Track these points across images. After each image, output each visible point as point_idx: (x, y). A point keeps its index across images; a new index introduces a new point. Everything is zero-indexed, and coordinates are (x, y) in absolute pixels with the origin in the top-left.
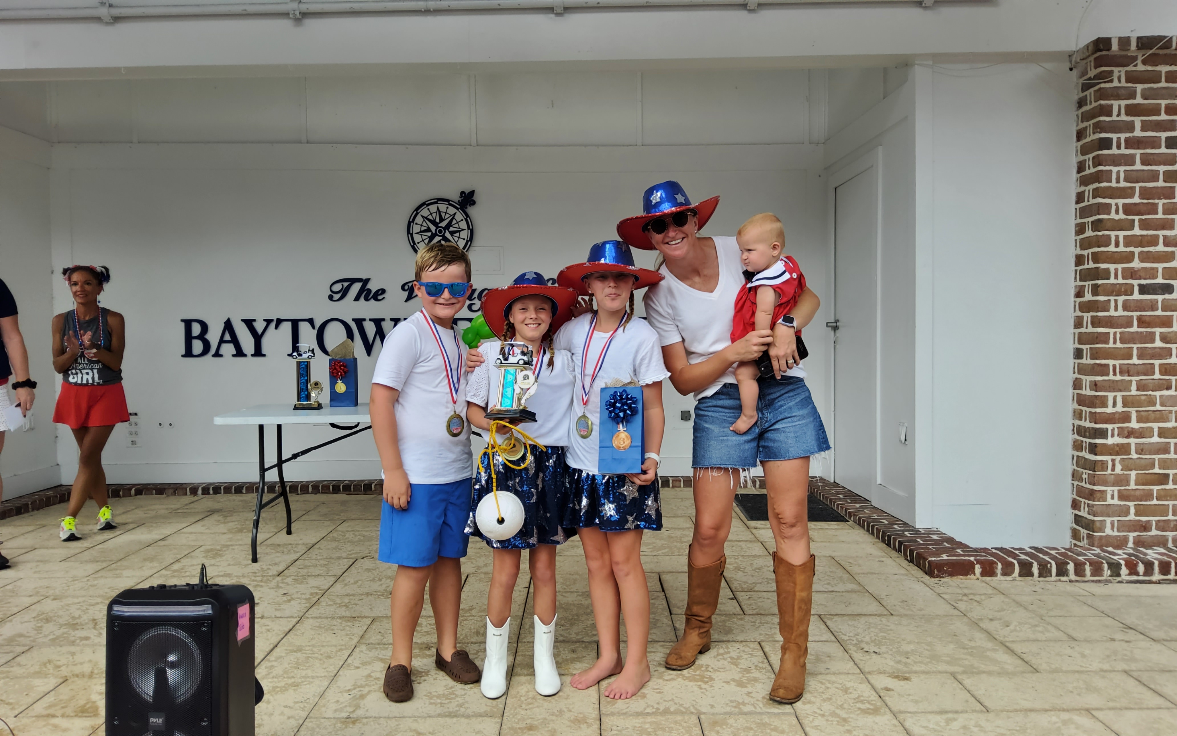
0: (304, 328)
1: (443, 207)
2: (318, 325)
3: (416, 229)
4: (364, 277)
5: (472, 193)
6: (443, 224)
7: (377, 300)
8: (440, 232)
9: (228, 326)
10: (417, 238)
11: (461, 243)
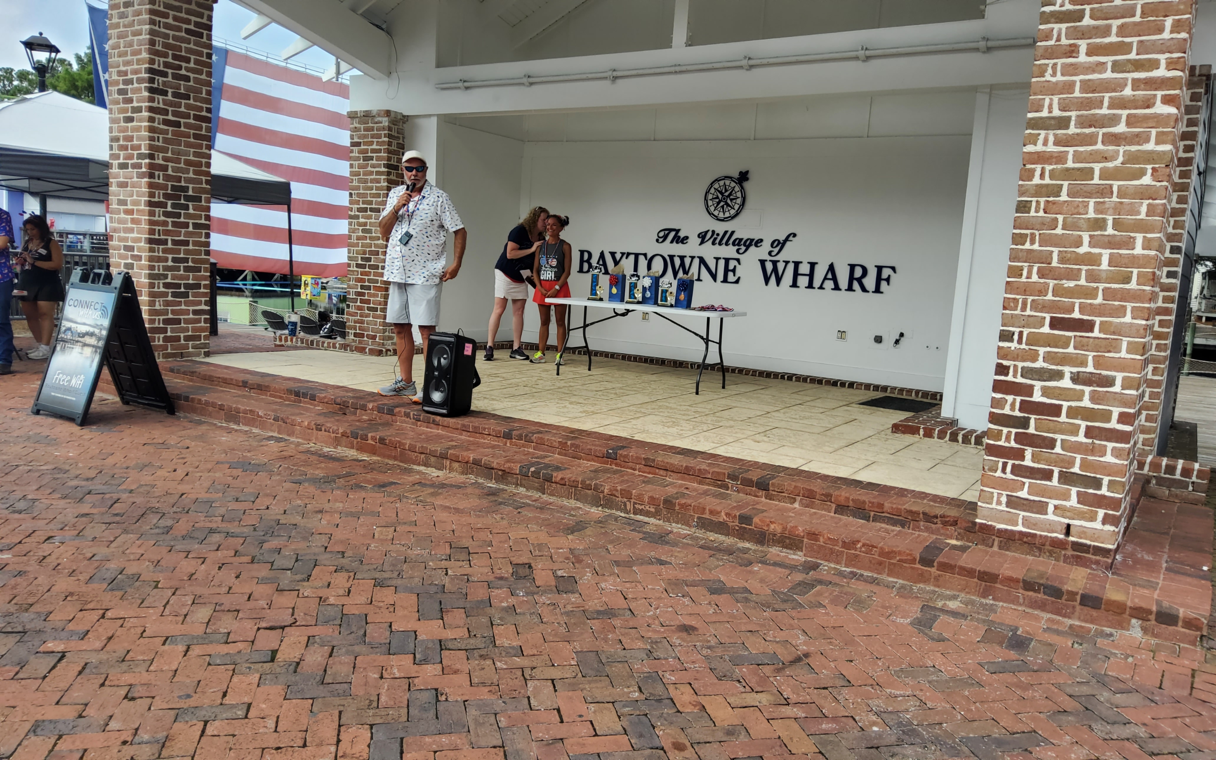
0: (641, 258)
1: (727, 182)
2: (649, 257)
4: (678, 228)
5: (747, 172)
7: (683, 243)
9: (603, 255)
10: (710, 203)
11: (736, 207)
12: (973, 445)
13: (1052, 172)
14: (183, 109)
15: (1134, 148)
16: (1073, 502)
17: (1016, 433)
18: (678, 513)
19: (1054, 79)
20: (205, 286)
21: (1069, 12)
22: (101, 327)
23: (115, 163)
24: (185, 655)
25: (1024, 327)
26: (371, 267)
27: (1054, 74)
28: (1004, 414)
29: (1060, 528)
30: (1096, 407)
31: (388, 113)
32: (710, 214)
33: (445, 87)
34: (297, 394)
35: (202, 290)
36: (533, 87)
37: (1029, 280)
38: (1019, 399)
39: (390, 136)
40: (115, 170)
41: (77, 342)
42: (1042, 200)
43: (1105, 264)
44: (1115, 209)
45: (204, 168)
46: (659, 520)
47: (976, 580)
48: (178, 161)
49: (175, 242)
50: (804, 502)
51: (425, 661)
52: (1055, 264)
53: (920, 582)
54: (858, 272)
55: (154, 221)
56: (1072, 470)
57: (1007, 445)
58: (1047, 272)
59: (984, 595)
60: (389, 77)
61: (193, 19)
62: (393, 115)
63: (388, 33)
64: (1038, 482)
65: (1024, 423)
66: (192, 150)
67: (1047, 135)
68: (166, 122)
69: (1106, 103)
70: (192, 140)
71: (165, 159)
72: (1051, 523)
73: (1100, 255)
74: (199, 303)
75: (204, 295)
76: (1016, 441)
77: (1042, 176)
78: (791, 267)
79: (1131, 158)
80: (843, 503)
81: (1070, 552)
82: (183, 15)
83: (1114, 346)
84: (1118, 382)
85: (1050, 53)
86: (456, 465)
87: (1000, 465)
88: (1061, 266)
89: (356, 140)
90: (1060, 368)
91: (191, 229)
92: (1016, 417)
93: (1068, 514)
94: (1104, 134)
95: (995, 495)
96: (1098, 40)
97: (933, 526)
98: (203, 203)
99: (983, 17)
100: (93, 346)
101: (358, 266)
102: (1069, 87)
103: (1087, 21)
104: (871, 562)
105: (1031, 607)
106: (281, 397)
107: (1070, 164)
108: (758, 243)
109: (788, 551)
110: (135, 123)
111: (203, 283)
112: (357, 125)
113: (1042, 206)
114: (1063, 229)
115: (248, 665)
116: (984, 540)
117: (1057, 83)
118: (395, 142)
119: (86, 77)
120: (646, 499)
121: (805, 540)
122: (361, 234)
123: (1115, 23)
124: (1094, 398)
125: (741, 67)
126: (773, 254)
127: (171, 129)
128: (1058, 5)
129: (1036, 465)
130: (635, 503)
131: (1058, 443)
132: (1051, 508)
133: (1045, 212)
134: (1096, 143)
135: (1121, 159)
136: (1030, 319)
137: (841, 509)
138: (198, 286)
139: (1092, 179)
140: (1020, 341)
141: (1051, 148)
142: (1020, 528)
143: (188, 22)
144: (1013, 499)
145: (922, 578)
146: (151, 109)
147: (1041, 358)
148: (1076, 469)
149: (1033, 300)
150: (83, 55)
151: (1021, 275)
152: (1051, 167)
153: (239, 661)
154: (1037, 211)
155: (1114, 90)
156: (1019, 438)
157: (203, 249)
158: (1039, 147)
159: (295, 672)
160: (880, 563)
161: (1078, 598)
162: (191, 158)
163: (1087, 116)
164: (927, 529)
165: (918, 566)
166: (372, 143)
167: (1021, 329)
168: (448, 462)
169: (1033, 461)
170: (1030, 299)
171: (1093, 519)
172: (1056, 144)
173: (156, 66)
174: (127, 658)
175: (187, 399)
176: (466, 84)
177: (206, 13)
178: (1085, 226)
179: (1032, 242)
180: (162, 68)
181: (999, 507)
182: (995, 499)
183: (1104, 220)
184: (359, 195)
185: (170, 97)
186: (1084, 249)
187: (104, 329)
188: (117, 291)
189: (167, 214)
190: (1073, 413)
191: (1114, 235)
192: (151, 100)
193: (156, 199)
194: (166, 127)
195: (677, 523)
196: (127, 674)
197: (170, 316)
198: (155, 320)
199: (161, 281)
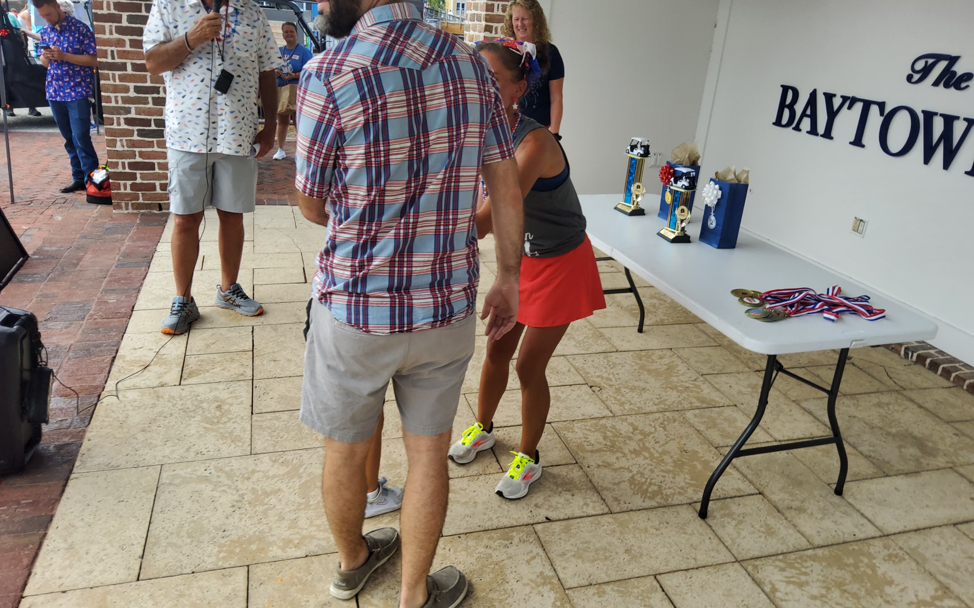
4: (954, 54)
49: (136, 67)
55: (105, 40)
189: (121, 31)
193: (105, 11)
197: (138, 159)
198: (117, 163)
199: (122, 117)
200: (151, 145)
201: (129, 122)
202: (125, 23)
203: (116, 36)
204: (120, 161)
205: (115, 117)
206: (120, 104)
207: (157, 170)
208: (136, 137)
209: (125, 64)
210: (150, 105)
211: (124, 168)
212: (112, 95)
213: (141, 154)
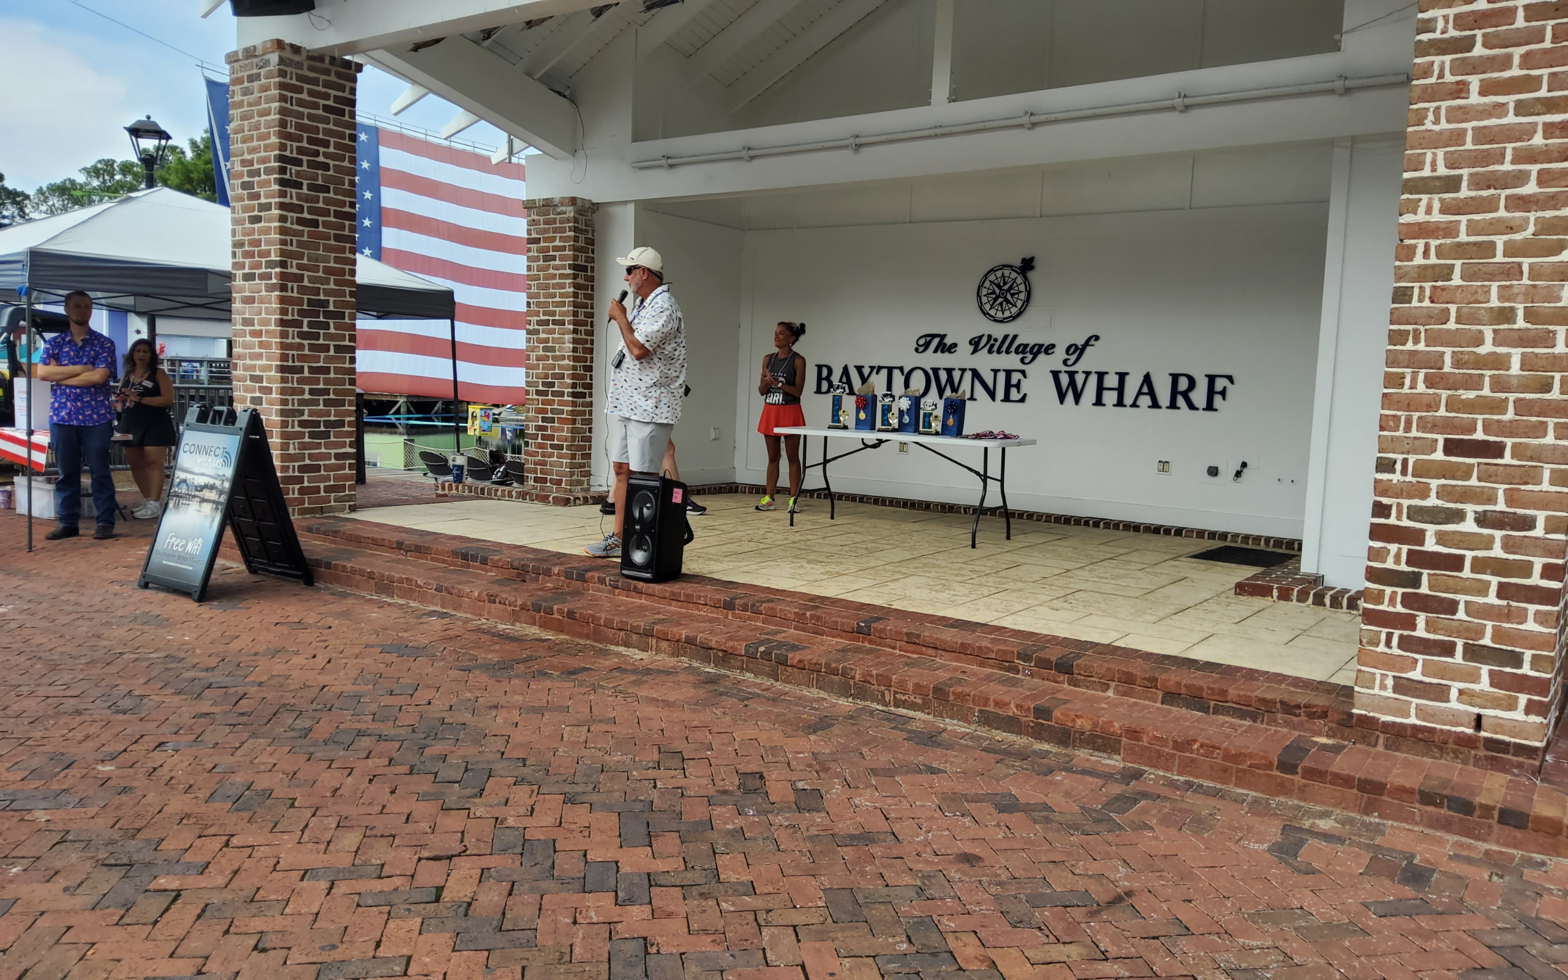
0: (896, 373)
1: (1007, 272)
2: (906, 371)
3: (984, 292)
4: (942, 333)
5: (1032, 259)
6: (1006, 287)
7: (950, 352)
8: (1003, 294)
9: (846, 370)
10: (984, 300)
11: (1019, 304)
12: (1345, 610)
13: (1438, 248)
14: (321, 205)
15: (1549, 214)
16: (1484, 684)
17: (1403, 594)
18: (953, 705)
19: (1436, 128)
20: (350, 424)
21: (1454, 40)
22: (222, 479)
23: (239, 273)
24: (328, 894)
25: (1408, 453)
26: (554, 394)
27: (1437, 121)
28: (1385, 569)
29: (1467, 720)
30: (1511, 557)
31: (573, 201)
32: (984, 314)
33: (643, 166)
34: (465, 557)
35: (346, 429)
36: (755, 162)
37: (1414, 391)
38: (1405, 548)
39: (576, 229)
40: (238, 282)
41: (194, 496)
42: (1428, 286)
43: (1515, 368)
44: (1526, 294)
45: (347, 277)
46: (928, 714)
47: (1355, 791)
48: (316, 269)
49: (312, 370)
50: (1121, 688)
51: (631, 901)
52: (1447, 368)
53: (1278, 794)
54: (1183, 384)
55: (287, 344)
56: (1481, 642)
57: (1391, 609)
58: (1438, 380)
59: (1367, 811)
60: (574, 155)
61: (333, 92)
62: (579, 203)
63: (573, 101)
64: (1436, 658)
65: (1414, 580)
66: (333, 255)
67: (1430, 199)
68: (301, 222)
69: (1509, 157)
70: (333, 242)
71: (300, 267)
72: (1455, 713)
73: (1509, 355)
74: (343, 445)
75: (348, 434)
76: (1404, 604)
77: (1426, 254)
78: (1093, 380)
79: (1545, 227)
80: (1173, 690)
81: (1482, 753)
82: (320, 88)
83: (1533, 476)
84: (1540, 524)
85: (1433, 94)
86: (664, 645)
87: (1383, 637)
88: (1457, 371)
89: (534, 236)
90: (1459, 506)
91: (332, 352)
92: (1403, 572)
93: (1478, 701)
94: (1507, 197)
95: (1378, 677)
96: (1495, 75)
97: (1295, 719)
98: (347, 320)
99: (1339, 50)
100: (214, 502)
101: (538, 393)
102: (1458, 137)
103: (1479, 50)
104: (1212, 767)
105: (1430, 826)
106: (444, 562)
107: (1463, 237)
108: (1049, 349)
109: (1101, 754)
110: (262, 224)
111: (348, 419)
112: (536, 217)
113: (1428, 293)
114: (1457, 323)
115: (407, 906)
116: (1364, 738)
117: (1441, 133)
118: (582, 237)
119: (203, 167)
120: (910, 687)
121: (1124, 739)
122: (541, 353)
123: (1518, 52)
124: (1508, 545)
125: (1021, 126)
126: (1070, 363)
127: (306, 229)
128: (1439, 31)
129: (1432, 636)
130: (896, 693)
131: (1461, 607)
132: (1454, 694)
133: (1432, 302)
134: (1497, 209)
135: (1531, 229)
136: (1416, 442)
137: (1171, 697)
138: (341, 424)
139: (1494, 256)
140: (1404, 472)
141: (1436, 217)
142: (1413, 720)
143: (326, 97)
144: (1402, 681)
145: (1282, 789)
146: (282, 206)
147: (1433, 494)
148: (1487, 641)
149: (1420, 418)
150: (198, 140)
151: (1402, 385)
152: (1438, 242)
153: (396, 901)
154: (1421, 300)
155: (1519, 139)
156: (1407, 600)
157: (347, 377)
158: (1421, 217)
159: (466, 915)
160: (1225, 770)
161: (1496, 814)
162: (332, 264)
163: (1483, 174)
164: (1287, 723)
165: (1276, 773)
166: (554, 239)
167: (1405, 456)
168: (654, 641)
169: (1428, 631)
170: (1416, 415)
171: (1511, 706)
172: (1443, 211)
173: (288, 153)
174: (257, 897)
175: (328, 565)
176: (670, 161)
177: (349, 85)
178: (1486, 319)
179: (1416, 341)
180: (295, 155)
181: (1383, 693)
182: (1378, 682)
183: (1512, 310)
184: (538, 304)
185: (305, 190)
186: (1487, 348)
187: (227, 479)
188: (242, 433)
189: (302, 335)
190: (1479, 565)
191: (1528, 329)
192: (283, 194)
193: (290, 317)
194: (300, 228)
195: (952, 718)
196: (256, 919)
197: (307, 462)
198: (288, 467)
199: (296, 419)
200: (318, 446)
201: (302, 424)
202: (305, 328)
203: (297, 340)
204: (291, 464)
205: (290, 419)
206: (296, 407)
207: (322, 472)
208: (307, 440)
209: (303, 367)
210: (321, 407)
211: (294, 471)
212: (290, 398)
213: (311, 456)
